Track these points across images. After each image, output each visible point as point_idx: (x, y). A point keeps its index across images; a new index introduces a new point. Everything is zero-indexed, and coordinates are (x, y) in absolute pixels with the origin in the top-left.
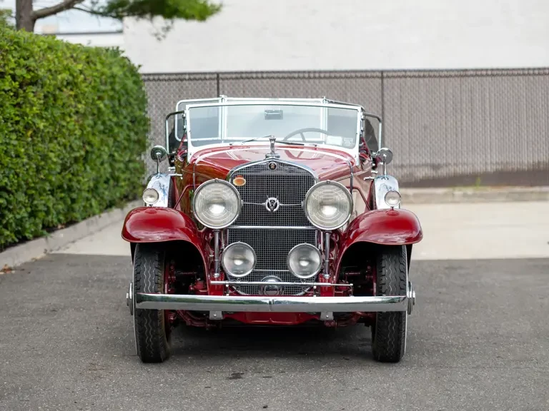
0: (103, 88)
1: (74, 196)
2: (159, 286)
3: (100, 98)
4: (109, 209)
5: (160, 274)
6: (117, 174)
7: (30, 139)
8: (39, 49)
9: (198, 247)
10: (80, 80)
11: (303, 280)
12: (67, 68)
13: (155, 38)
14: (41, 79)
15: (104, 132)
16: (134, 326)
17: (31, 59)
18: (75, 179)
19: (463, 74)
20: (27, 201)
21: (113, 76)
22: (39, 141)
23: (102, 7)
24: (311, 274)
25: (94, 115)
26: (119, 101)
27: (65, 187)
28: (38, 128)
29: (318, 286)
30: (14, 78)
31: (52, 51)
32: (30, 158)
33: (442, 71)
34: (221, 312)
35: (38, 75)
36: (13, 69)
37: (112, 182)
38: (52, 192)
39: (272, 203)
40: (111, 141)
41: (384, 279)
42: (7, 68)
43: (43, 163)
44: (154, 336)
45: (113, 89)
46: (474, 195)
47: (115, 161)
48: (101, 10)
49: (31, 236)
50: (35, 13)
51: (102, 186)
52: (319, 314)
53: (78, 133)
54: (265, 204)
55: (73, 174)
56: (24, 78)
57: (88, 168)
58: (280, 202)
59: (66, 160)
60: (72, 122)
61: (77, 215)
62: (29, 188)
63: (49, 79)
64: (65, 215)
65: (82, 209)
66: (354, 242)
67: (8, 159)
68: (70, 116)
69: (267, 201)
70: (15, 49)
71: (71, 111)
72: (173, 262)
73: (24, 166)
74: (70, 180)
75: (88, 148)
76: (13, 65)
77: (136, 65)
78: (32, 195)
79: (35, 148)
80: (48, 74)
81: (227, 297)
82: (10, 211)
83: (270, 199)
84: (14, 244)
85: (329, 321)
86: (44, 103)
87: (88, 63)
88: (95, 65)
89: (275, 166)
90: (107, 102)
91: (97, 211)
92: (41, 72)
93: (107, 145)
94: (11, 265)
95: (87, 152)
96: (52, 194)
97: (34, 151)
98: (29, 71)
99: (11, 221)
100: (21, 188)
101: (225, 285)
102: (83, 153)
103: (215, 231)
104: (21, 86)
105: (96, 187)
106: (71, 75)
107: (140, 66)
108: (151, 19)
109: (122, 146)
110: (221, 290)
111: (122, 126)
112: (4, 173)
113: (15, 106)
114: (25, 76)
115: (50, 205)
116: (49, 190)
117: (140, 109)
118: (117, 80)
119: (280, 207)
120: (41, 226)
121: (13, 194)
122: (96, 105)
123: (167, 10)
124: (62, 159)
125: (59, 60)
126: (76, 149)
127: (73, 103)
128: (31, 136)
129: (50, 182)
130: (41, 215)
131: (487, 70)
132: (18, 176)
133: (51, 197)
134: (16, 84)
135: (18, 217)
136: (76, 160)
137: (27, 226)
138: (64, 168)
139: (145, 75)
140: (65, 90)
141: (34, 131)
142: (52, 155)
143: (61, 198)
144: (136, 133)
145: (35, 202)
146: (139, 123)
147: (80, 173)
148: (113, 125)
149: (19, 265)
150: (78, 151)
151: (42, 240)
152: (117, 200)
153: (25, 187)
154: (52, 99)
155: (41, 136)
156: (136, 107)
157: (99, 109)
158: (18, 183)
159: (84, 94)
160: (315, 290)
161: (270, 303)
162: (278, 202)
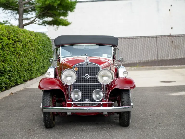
0: (40, 43)
1: (32, 72)
2: (50, 103)
3: (39, 46)
4: (42, 75)
5: (51, 100)
6: (44, 65)
7: (18, 57)
8: (21, 32)
9: (63, 91)
10: (33, 41)
11: (97, 101)
12: (29, 37)
13: (55, 30)
14: (21, 40)
15: (41, 55)
16: (43, 117)
17: (18, 35)
18: (32, 67)
19: (133, 38)
20: (18, 74)
21: (43, 40)
22: (21, 57)
23: (41, 23)
24: (100, 99)
25: (37, 50)
26: (45, 46)
27: (30, 69)
28: (21, 54)
29: (102, 103)
30: (13, 40)
31: (25, 33)
32: (18, 62)
33: (127, 37)
34: (71, 113)
35: (20, 39)
36: (13, 37)
37: (43, 68)
38: (26, 71)
39: (87, 76)
40: (42, 57)
41: (123, 100)
42: (10, 37)
43: (22, 63)
44: (49, 120)
45: (43, 43)
46: (137, 69)
47: (44, 62)
48: (40, 24)
49: (19, 83)
50: (23, 24)
51: (40, 69)
52: (103, 113)
53: (33, 55)
54: (85, 76)
55: (32, 66)
56: (16, 40)
57: (36, 64)
58: (90, 75)
59: (29, 62)
60: (31, 52)
61: (33, 77)
62: (18, 70)
63: (23, 40)
64: (30, 77)
65: (35, 75)
66: (113, 88)
67: (11, 63)
68: (30, 50)
70: (13, 32)
71: (30, 49)
72: (55, 96)
73: (16, 64)
74: (31, 68)
75: (36, 59)
76: (13, 36)
77: (49, 37)
78: (20, 72)
79: (20, 59)
80: (24, 39)
81: (73, 108)
82: (13, 77)
84: (14, 86)
85: (106, 115)
86: (22, 47)
87: (36, 36)
88: (37, 37)
89: (88, 64)
90: (41, 47)
91: (39, 75)
92: (21, 38)
93: (42, 58)
94: (13, 92)
95: (36, 60)
96: (26, 72)
97: (19, 60)
98: (17, 38)
99: (13, 80)
100: (16, 70)
101: (72, 103)
102: (34, 60)
103: (69, 85)
104: (15, 42)
105: (39, 69)
106: (30, 39)
107: (50, 37)
108: (53, 26)
109: (46, 58)
110: (70, 105)
111: (45, 53)
112: (10, 66)
113: (13, 48)
114: (16, 39)
115: (25, 75)
116: (25, 71)
117: (51, 49)
118: (44, 41)
120: (22, 81)
121: (13, 72)
122: (38, 47)
123: (57, 23)
124: (28, 62)
125: (27, 35)
126: (32, 59)
127: (31, 47)
128: (18, 56)
129: (25, 68)
130: (22, 78)
131: (139, 37)
132: (15, 67)
133: (25, 72)
134: (13, 42)
135: (15, 78)
136: (32, 62)
137: (18, 81)
138: (29, 64)
139: (52, 40)
140: (29, 43)
141: (19, 55)
142: (25, 61)
143: (29, 73)
144: (50, 55)
145: (21, 74)
146: (50, 52)
147: (34, 66)
148: (43, 53)
149: (16, 92)
150: (33, 60)
151: (23, 84)
152: (45, 72)
153: (17, 70)
154: (25, 46)
155: (22, 56)
156: (49, 48)
157: (39, 49)
158: (15, 69)
159: (34, 44)
160: (101, 105)
161: (87, 109)
162: (89, 76)
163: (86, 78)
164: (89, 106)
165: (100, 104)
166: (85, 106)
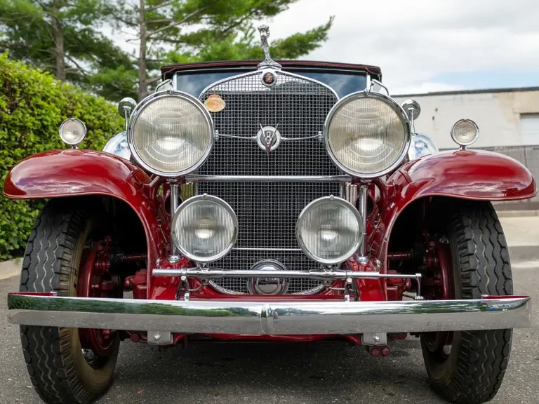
2: (64, 278)
5: (67, 257)
11: (326, 267)
29: (354, 278)
34: (170, 333)
39: (269, 136)
58: (282, 134)
69: (259, 134)
81: (186, 303)
83: (264, 129)
101: (179, 277)
110: (174, 288)
119: (282, 142)
160: (349, 286)
161: (264, 314)
162: (279, 138)
163: (263, 147)
164: (280, 296)
165: (340, 282)
166: (257, 296)
